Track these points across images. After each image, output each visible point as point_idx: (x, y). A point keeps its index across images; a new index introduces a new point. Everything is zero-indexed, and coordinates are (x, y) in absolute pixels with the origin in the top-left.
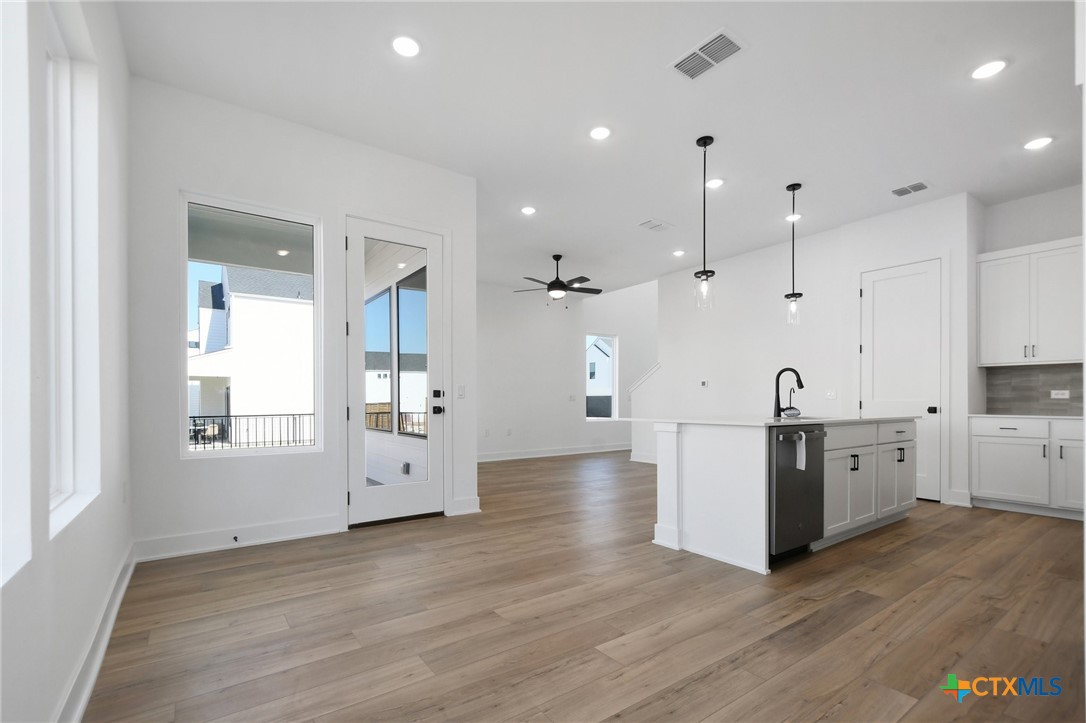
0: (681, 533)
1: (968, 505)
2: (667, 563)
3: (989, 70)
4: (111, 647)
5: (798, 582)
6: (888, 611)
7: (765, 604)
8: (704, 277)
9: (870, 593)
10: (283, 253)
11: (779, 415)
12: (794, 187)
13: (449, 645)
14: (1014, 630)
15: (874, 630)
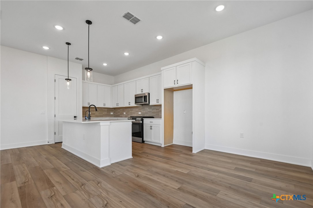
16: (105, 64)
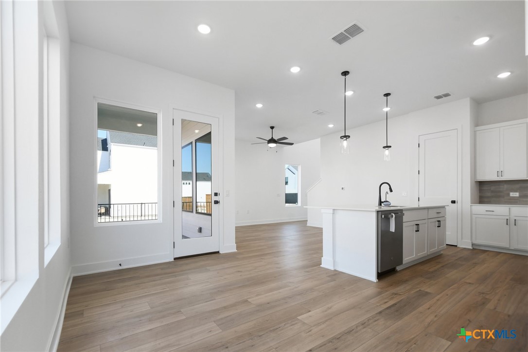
0: (334, 262)
1: (471, 248)
2: (329, 276)
3: (481, 41)
4: (65, 318)
5: (392, 285)
6: (435, 300)
7: (377, 296)
8: (345, 139)
9: (426, 291)
10: (140, 125)
11: (381, 205)
12: (387, 95)
13: (228, 316)
14: (495, 309)
15: (429, 308)
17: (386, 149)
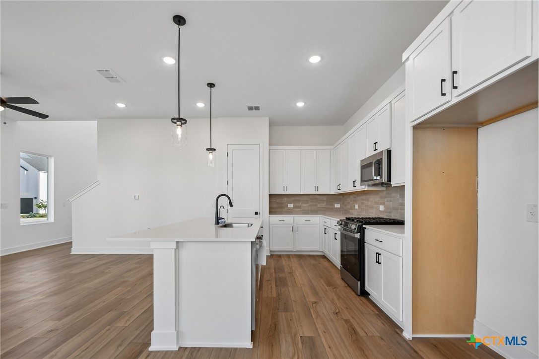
1: (269, 254)
3: (315, 60)
12: (211, 85)
16: (300, 104)
17: (210, 151)
